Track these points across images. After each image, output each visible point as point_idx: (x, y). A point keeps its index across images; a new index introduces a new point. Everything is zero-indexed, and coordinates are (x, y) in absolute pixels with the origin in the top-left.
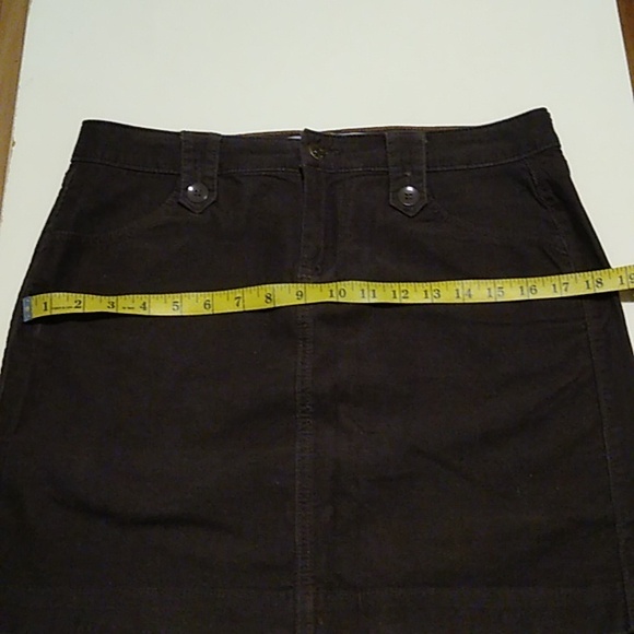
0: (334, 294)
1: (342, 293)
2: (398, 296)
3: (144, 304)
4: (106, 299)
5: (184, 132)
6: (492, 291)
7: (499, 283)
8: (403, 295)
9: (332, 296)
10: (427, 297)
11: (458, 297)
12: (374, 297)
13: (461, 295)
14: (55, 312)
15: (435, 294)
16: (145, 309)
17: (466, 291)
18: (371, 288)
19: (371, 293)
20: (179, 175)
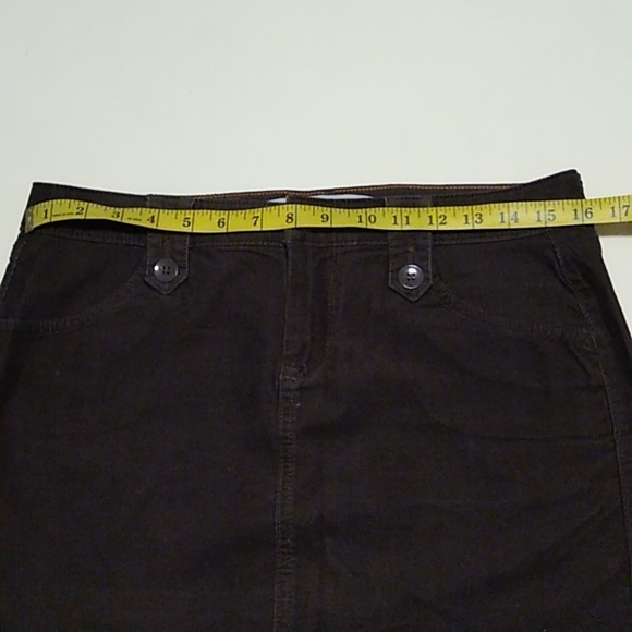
0: (363, 219)
1: (372, 218)
2: (434, 222)
3: (153, 217)
4: (111, 210)
5: (151, 196)
6: (542, 213)
7: (550, 205)
8: (440, 220)
9: (360, 221)
10: (467, 223)
11: (503, 222)
12: (408, 223)
13: (505, 220)
14: (54, 219)
15: (476, 219)
16: (153, 222)
17: (512, 214)
18: (405, 214)
19: (405, 219)
20: (145, 247)
